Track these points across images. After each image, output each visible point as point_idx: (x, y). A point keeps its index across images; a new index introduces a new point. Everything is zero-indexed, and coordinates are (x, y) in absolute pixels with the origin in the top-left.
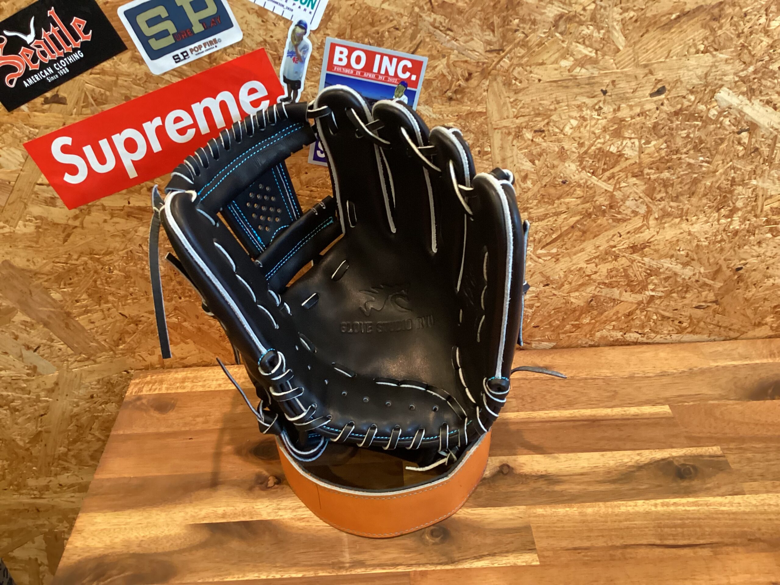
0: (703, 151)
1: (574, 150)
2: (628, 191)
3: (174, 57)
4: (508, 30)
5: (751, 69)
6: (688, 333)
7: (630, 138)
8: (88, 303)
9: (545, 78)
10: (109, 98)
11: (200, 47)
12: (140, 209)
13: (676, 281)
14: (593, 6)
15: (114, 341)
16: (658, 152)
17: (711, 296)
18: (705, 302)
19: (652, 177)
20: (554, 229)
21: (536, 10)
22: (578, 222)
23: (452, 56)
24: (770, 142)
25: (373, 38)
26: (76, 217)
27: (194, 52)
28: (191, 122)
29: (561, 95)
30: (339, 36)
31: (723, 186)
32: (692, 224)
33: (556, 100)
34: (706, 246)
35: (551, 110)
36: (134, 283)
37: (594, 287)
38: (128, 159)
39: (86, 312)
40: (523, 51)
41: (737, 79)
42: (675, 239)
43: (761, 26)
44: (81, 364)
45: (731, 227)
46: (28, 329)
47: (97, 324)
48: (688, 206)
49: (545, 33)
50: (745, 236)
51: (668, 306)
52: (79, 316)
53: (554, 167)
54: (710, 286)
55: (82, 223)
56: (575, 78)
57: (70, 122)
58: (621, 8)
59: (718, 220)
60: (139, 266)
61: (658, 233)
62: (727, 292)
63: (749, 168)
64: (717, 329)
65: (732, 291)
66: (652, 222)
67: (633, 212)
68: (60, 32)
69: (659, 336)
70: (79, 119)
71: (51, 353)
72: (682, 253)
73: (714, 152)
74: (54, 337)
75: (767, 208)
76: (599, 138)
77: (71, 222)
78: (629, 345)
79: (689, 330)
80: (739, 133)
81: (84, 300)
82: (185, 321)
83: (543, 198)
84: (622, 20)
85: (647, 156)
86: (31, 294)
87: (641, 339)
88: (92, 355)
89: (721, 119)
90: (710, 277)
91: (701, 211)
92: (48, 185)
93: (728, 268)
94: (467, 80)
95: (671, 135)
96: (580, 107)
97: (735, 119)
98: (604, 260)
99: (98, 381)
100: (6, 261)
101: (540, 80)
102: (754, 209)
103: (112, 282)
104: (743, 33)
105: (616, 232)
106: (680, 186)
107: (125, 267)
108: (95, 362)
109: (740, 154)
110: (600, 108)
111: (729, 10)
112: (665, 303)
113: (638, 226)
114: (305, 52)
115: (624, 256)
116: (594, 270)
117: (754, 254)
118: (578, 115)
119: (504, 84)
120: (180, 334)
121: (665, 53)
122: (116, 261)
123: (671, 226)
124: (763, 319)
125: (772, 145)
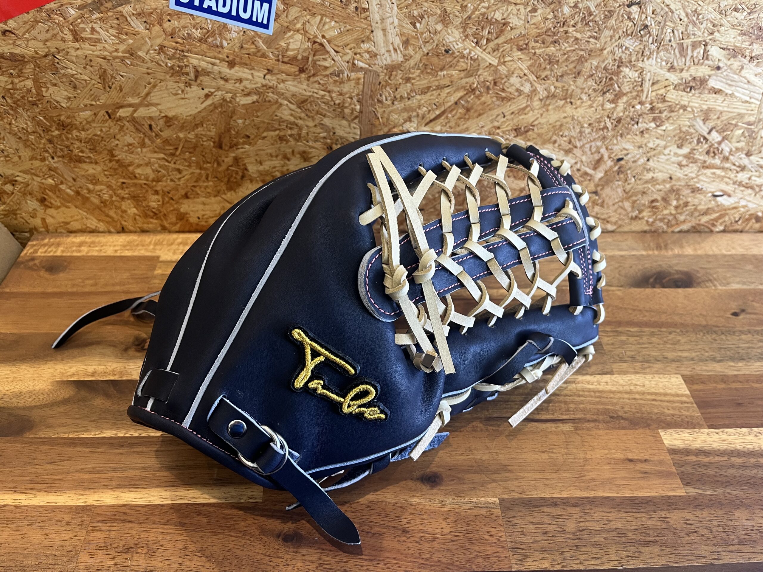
0: (591, 24)
1: (457, 13)
2: (512, 66)
7: (516, 4)
16: (544, 22)
19: (538, 51)
20: (437, 104)
22: (461, 98)
24: (659, 19)
31: (610, 67)
32: (576, 108)
42: (558, 123)
45: (615, 113)
48: (572, 87)
50: (629, 123)
53: (436, 33)
54: (591, 176)
59: (603, 105)
61: (542, 115)
62: (607, 183)
63: (637, 49)
65: (612, 181)
66: (536, 103)
67: (518, 90)
72: (565, 139)
73: (603, 26)
80: (629, 6)
82: (62, 183)
83: (425, 68)
85: (532, 26)
90: (592, 166)
91: (586, 93)
93: (610, 158)
102: (639, 94)
105: (500, 112)
106: (566, 64)
109: (630, 31)
113: (522, 107)
117: (636, 144)
120: (58, 197)
123: (554, 109)
124: (639, 213)
125: (663, 23)
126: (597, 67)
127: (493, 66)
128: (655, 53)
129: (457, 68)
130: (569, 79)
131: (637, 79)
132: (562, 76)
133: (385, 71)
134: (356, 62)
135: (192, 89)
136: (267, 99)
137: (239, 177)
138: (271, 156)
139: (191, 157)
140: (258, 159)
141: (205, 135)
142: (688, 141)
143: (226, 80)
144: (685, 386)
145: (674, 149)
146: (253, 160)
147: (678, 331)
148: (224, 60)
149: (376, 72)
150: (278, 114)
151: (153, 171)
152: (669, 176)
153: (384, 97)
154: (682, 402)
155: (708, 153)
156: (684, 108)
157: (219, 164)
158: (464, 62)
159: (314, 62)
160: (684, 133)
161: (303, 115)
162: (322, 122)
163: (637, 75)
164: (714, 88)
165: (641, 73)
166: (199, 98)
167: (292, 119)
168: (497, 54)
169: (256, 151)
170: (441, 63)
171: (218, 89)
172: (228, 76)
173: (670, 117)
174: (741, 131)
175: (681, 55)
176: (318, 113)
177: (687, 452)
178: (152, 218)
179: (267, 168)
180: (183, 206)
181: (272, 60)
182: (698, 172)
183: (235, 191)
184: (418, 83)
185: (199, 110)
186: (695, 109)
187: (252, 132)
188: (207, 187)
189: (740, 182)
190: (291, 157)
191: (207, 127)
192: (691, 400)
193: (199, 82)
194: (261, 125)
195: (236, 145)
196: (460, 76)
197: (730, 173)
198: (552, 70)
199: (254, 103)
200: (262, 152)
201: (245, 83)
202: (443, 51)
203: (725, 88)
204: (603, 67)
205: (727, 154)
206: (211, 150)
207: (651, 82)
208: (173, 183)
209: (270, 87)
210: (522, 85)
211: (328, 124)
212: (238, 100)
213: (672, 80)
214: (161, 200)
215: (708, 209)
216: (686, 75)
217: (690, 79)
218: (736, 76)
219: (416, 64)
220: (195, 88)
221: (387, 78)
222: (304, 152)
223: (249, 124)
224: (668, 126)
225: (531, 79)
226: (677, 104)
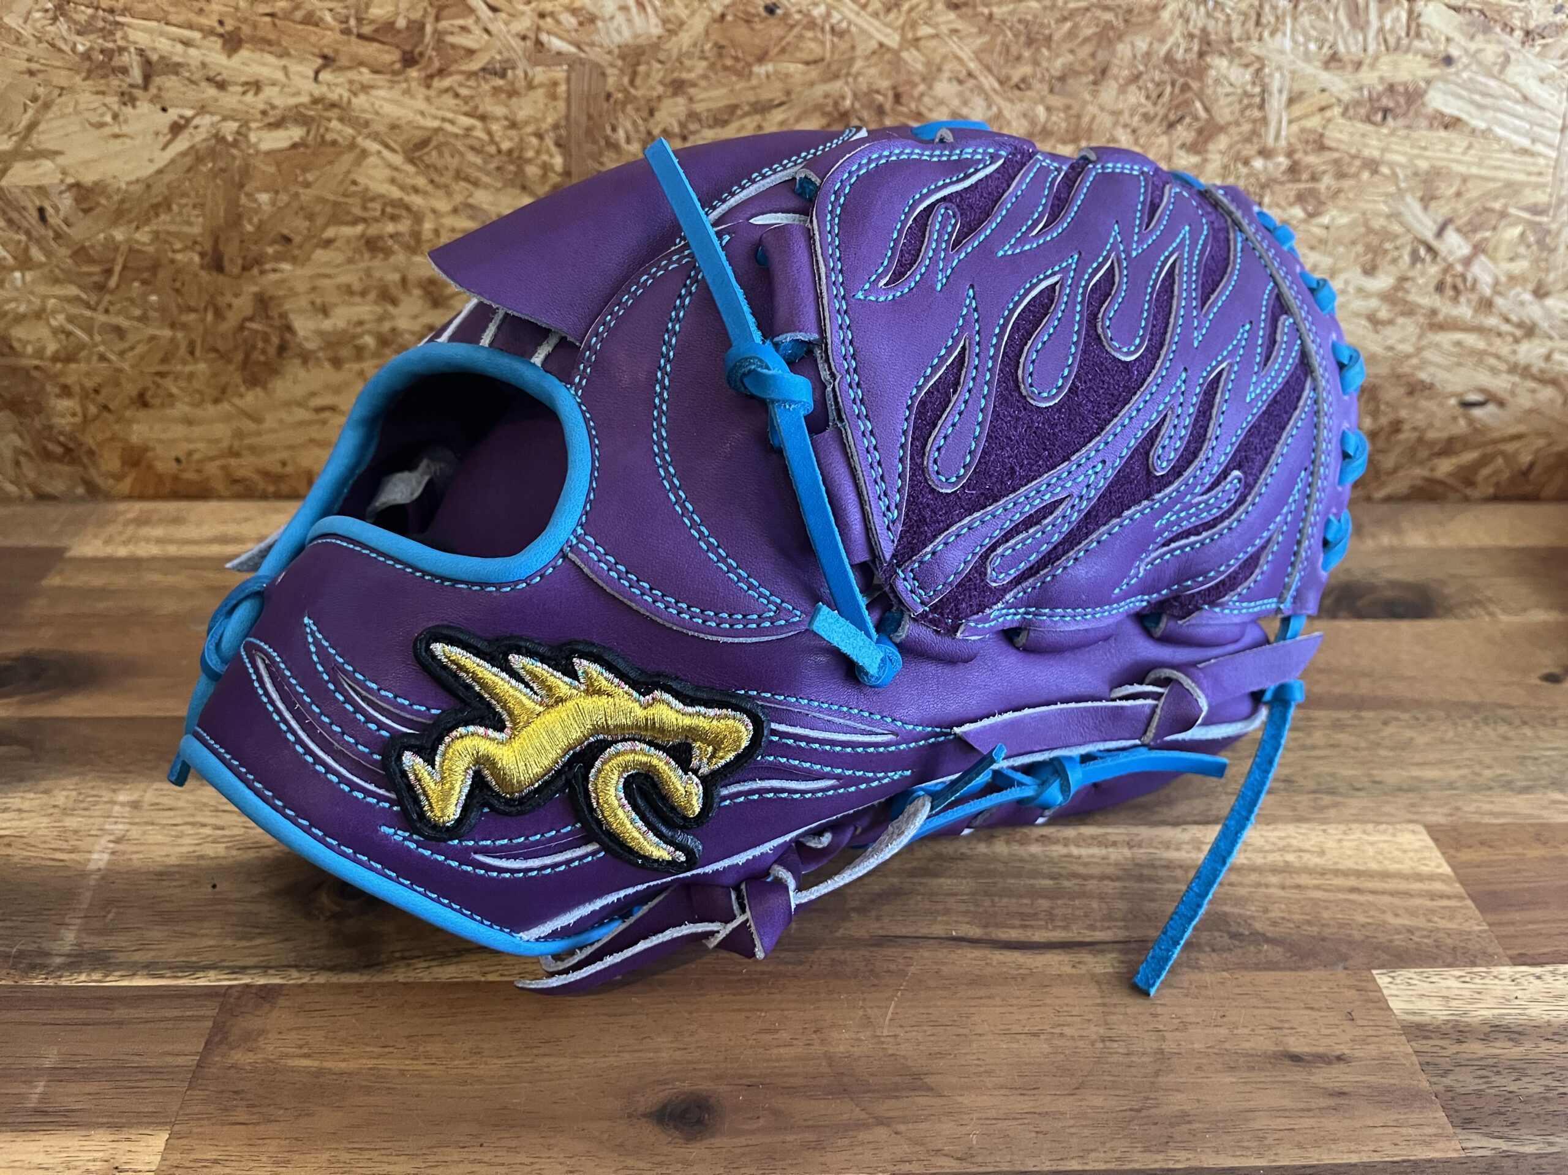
126: (1148, 55)
127: (889, 49)
128: (1288, 20)
129: (798, 55)
130: (1080, 85)
131: (1249, 88)
132: (1062, 79)
133: (620, 63)
134: (544, 37)
135: (138, 111)
136: (329, 137)
137: (272, 351)
138: (349, 291)
139: (145, 296)
140: (318, 301)
141: (177, 235)
142: (1389, 257)
143: (222, 86)
144: (1436, 853)
145: (1354, 276)
146: (303, 302)
147: (1405, 716)
148: (212, 32)
149: (596, 65)
150: (361, 180)
151: (55, 332)
153: (621, 134)
154: (1433, 896)
155: (1440, 288)
156: (1372, 166)
157: (219, 314)
158: (814, 39)
159: (439, 36)
160: (1376, 233)
161: (421, 182)
162: (471, 201)
163: (1248, 77)
164: (1443, 115)
165: (1258, 71)
166: (157, 134)
167: (395, 193)
168: (897, 18)
169: (312, 278)
170: (757, 41)
171: (202, 110)
172: (225, 75)
173: (1339, 191)
174: (1517, 231)
175: (1354, 25)
176: (459, 176)
177: (1459, 1032)
178: (59, 460)
179: (341, 324)
180: (135, 427)
181: (331, 29)
182: (1420, 337)
183: (264, 387)
184: (703, 95)
185: (160, 164)
186: (1398, 170)
187: (297, 226)
188: (191, 376)
189: (1527, 368)
190: (402, 296)
191: (180, 214)
192: (1458, 888)
193: (153, 90)
194: (318, 208)
195: (258, 261)
196: (808, 78)
197: (1498, 341)
198: (1036, 63)
199: (294, 146)
200: (326, 282)
201: (269, 92)
202: (761, 10)
203: (1470, 114)
204: (1163, 52)
205: (1488, 292)
206: (196, 275)
207: (1285, 97)
208: (105, 365)
209: (333, 105)
210: (965, 103)
211: (485, 206)
212: (253, 137)
213: (1334, 90)
214: (79, 410)
215: (1451, 440)
216: (1369, 77)
217: (1380, 88)
218: (1493, 83)
219: (695, 45)
220: (144, 107)
221: (626, 80)
222: (432, 281)
223: (288, 205)
224: (1334, 217)
225: (987, 87)
226: (1354, 157)
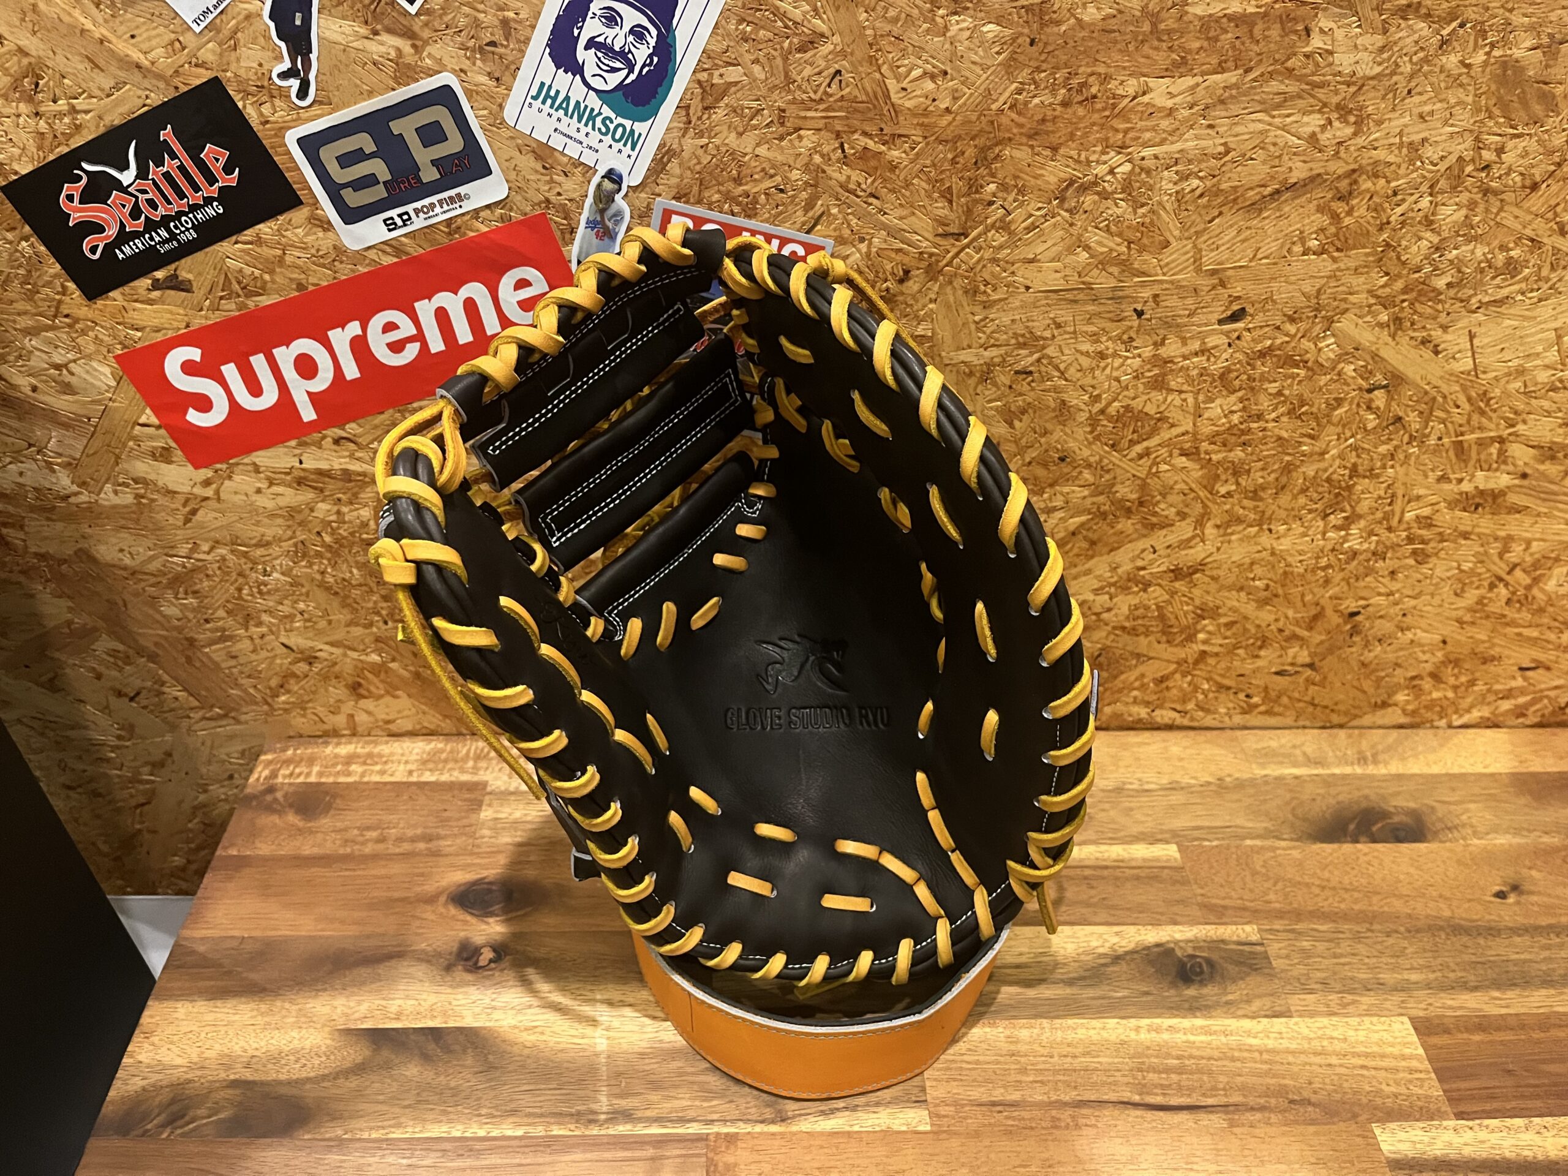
0: (1304, 417)
1: (1083, 407)
2: (1170, 478)
3: (385, 221)
4: (976, 201)
5: (1399, 285)
6: (1261, 713)
7: (1181, 392)
8: (227, 626)
9: (1037, 285)
10: (269, 285)
11: (432, 206)
12: (320, 472)
13: (1246, 630)
14: (1127, 167)
15: (270, 688)
16: (1226, 416)
17: (1304, 657)
18: (1292, 664)
19: (1214, 457)
21: (1028, 169)
22: (1082, 524)
23: (875, 240)
24: (1422, 407)
25: (739, 204)
26: (207, 483)
27: (421, 215)
28: (413, 331)
29: (1064, 314)
30: (677, 198)
31: (1335, 477)
32: (1278, 538)
33: (1055, 323)
34: (1299, 575)
35: (1045, 339)
36: (307, 594)
37: (1104, 634)
38: (300, 390)
39: (223, 639)
40: (1000, 238)
41: (1372, 301)
42: (1247, 560)
43: (1421, 214)
44: (213, 724)
45: (1346, 545)
46: (120, 663)
47: (242, 660)
48: (1273, 508)
49: (1039, 209)
50: (1368, 561)
51: (1229, 669)
52: (210, 645)
53: (1046, 432)
54: (1302, 639)
55: (217, 492)
56: (1089, 287)
57: (198, 322)
58: (1177, 173)
59: (1324, 534)
60: (316, 567)
61: (1218, 549)
62: (1331, 651)
63: (1383, 449)
64: (1310, 709)
65: (1341, 648)
66: (1210, 531)
67: (1179, 513)
68: (182, 168)
69: (1210, 717)
70: (215, 318)
71: (161, 703)
72: (1257, 583)
73: (1325, 421)
74: (166, 677)
75: (1408, 516)
76: (1127, 388)
77: (199, 491)
78: (1158, 728)
79: (1262, 708)
80: (1370, 391)
81: (220, 619)
82: (393, 660)
84: (1177, 192)
85: (1207, 422)
86: (125, 605)
87: (1179, 720)
88: (233, 709)
89: (1342, 365)
90: (1304, 626)
91: (1295, 516)
92: (158, 427)
93: (1336, 611)
94: (901, 281)
95: (1252, 388)
96: (1095, 338)
97: (1365, 367)
98: (1125, 589)
99: (243, 753)
100: (80, 550)
101: (1028, 288)
102: (1387, 517)
103: (269, 592)
104: (1388, 223)
105: (1148, 545)
106: (1260, 474)
107: (291, 569)
108: (238, 722)
109: (1370, 426)
110: (1131, 339)
111: (1366, 184)
112: (1223, 665)
113: (1185, 537)
114: (617, 223)
115: (1159, 585)
116: (1107, 606)
117: (1382, 590)
118: (1091, 349)
119: (966, 292)
120: (382, 681)
121: (1250, 253)
122: (276, 558)
123: (1241, 540)
124: (1389, 696)
125: (1427, 412)
126: (1315, 477)
127: (1139, 478)
128: (1412, 458)
129: (1077, 482)
130: (1266, 496)
131: (1383, 495)
132: (1255, 492)
142: (1474, 586)
145: (1449, 597)
152: (1440, 638)
155: (1508, 602)
156: (1466, 536)
158: (1090, 474)
160: (1466, 572)
163: (1382, 489)
164: (1517, 506)
165: (1390, 485)
168: (1146, 461)
170: (1052, 476)
173: (1442, 549)
175: (1459, 459)
182: (1492, 632)
186: (1482, 537)
196: (1082, 494)
197: (1548, 632)
198: (1238, 484)
202: (1058, 460)
203: (1535, 504)
204: (1325, 476)
205: (1543, 604)
207: (1406, 499)
210: (1187, 506)
213: (1442, 496)
215: (1511, 690)
216: (1466, 486)
217: (1475, 493)
218: (1551, 487)
224: (1437, 564)
225: (1202, 496)
226: (1453, 530)
